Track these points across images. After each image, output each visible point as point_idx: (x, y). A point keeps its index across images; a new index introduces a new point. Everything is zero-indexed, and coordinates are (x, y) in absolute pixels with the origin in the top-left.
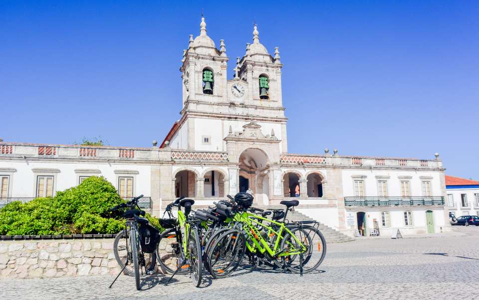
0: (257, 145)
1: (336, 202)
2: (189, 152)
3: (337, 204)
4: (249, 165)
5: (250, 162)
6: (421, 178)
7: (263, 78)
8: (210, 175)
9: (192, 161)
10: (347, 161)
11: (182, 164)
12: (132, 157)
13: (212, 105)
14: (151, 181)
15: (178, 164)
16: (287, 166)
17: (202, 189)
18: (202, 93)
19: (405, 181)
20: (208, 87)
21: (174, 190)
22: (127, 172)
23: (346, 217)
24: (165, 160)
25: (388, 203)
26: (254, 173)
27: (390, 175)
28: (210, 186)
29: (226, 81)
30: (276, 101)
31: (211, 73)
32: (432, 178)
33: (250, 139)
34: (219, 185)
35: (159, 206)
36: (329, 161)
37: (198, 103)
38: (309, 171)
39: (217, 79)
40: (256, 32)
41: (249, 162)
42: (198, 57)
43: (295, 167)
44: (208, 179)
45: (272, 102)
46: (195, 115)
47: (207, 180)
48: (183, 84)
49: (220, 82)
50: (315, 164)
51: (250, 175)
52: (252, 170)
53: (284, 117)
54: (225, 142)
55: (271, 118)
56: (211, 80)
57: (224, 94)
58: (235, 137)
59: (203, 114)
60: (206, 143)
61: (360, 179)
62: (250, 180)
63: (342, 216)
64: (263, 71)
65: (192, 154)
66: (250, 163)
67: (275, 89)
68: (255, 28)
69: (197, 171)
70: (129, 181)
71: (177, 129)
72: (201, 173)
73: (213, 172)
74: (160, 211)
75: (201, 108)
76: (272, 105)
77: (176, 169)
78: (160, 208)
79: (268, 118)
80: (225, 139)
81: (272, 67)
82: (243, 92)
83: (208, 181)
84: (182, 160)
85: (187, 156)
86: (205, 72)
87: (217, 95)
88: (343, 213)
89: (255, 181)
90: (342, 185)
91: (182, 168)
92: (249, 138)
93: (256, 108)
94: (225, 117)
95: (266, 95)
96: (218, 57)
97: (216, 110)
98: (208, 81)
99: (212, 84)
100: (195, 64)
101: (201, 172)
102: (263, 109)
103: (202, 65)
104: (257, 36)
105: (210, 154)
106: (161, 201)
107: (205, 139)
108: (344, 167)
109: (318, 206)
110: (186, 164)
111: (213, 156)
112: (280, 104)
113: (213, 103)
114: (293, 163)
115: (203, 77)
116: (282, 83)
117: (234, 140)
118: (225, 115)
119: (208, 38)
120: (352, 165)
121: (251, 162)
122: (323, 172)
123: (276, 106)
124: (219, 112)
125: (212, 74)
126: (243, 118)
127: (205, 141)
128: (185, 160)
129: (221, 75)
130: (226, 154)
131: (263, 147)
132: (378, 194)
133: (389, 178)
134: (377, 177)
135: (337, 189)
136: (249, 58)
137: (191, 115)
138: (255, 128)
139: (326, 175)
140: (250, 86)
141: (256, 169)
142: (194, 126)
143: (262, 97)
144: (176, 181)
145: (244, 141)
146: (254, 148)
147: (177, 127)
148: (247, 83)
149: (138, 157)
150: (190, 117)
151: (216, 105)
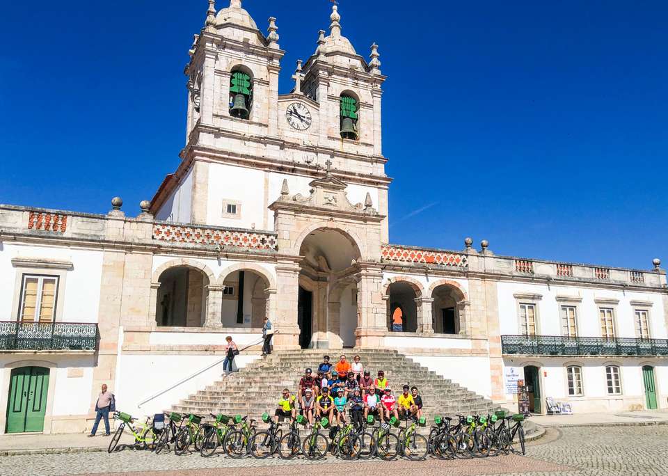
0: (338, 224)
1: (486, 345)
2: (193, 228)
3: (488, 349)
4: (315, 263)
5: (316, 257)
6: (634, 303)
7: (347, 100)
8: (236, 279)
9: (198, 246)
10: (506, 265)
11: (177, 253)
12: (59, 230)
13: (245, 139)
14: (103, 286)
15: (166, 252)
16: (394, 268)
17: (219, 308)
18: (228, 115)
19: (607, 308)
20: (240, 105)
21: (153, 310)
22: (45, 264)
23: (504, 374)
24: (137, 241)
25: (579, 350)
26: (325, 280)
27: (581, 296)
28: (234, 303)
29: (276, 95)
30: (371, 145)
31: (248, 78)
32: (650, 305)
33: (326, 210)
34: (252, 302)
35: (115, 345)
36: (474, 263)
37: (218, 133)
38: (436, 281)
39: (258, 91)
40: (335, 14)
41: (314, 257)
42: (223, 44)
43: (410, 271)
44: (231, 289)
45: (364, 147)
46: (210, 157)
47: (227, 292)
48: (190, 99)
49: (265, 98)
50: (448, 268)
51: (315, 283)
52: (321, 275)
53: (384, 175)
54: (273, 212)
55: (360, 175)
56: (246, 92)
57: (272, 122)
58: (293, 202)
59: (227, 156)
60: (231, 215)
61: (530, 301)
62: (315, 295)
63: (498, 373)
64: (349, 85)
65: (201, 232)
66: (318, 260)
67: (370, 122)
68: (335, 7)
69: (210, 270)
70: (48, 286)
71: (172, 188)
72: (217, 276)
73: (242, 273)
74: (119, 357)
75: (223, 144)
76: (363, 150)
77: (162, 263)
78: (119, 350)
79: (354, 174)
80: (271, 207)
81: (365, 81)
82: (309, 121)
83: (231, 292)
84: (178, 244)
85: (188, 235)
86: (235, 75)
87: (257, 121)
88: (499, 368)
89: (325, 296)
90: (497, 313)
91: (176, 261)
92: (322, 207)
93: (333, 153)
94: (271, 167)
95: (351, 131)
96: (263, 49)
97: (253, 149)
98: (240, 93)
99: (248, 100)
100: (217, 57)
101: (217, 271)
102: (346, 157)
103: (230, 60)
104: (336, 23)
105: (238, 235)
106: (122, 335)
107: (229, 206)
108: (500, 277)
109: (452, 352)
110: (185, 253)
111: (246, 240)
112: (377, 150)
113: (248, 135)
114: (406, 263)
115: (232, 85)
116: (382, 112)
117: (291, 210)
118: (272, 161)
119: (245, 12)
120: (515, 274)
121: (321, 257)
122: (463, 284)
123: (370, 154)
124: (260, 155)
125: (248, 81)
126: (307, 171)
127: (229, 210)
128: (183, 245)
129: (267, 83)
130: (274, 238)
131: (351, 228)
132: (561, 331)
133: (579, 301)
134: (559, 299)
135: (488, 319)
136: (322, 58)
137: (203, 156)
138: (334, 188)
139: (467, 290)
140: (322, 111)
141: (329, 274)
142: (207, 178)
143: (344, 135)
144: (159, 289)
145: (312, 213)
146: (332, 229)
147: (172, 182)
148: (318, 105)
149: (75, 232)
150: (198, 160)
151: (255, 141)
